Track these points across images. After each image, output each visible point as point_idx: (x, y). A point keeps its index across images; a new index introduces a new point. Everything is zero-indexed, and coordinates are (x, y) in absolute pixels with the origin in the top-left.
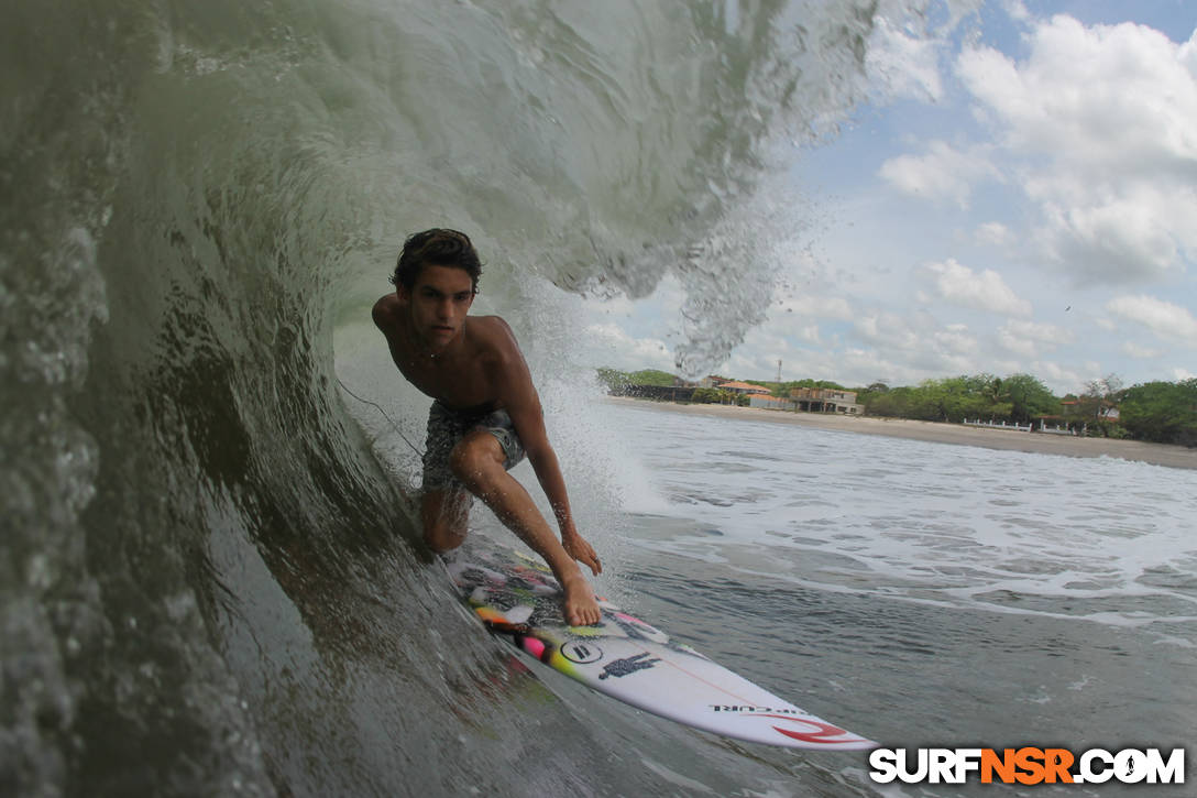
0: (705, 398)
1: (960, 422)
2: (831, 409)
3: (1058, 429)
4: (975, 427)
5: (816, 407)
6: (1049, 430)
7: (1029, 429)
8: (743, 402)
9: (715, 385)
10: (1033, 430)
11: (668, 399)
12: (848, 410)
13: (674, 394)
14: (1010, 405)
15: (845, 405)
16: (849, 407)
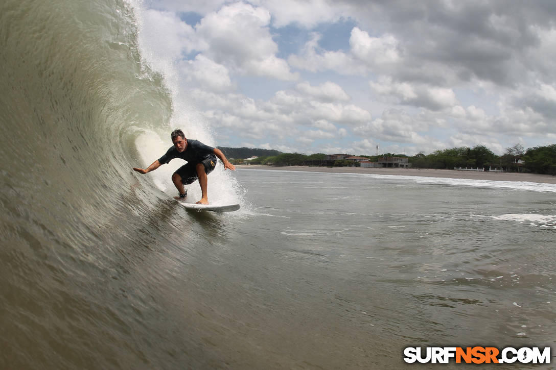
0: (341, 164)
1: (453, 169)
2: (397, 166)
3: (496, 170)
4: (459, 170)
5: (390, 166)
6: (492, 170)
7: (483, 170)
8: (358, 165)
9: (344, 158)
10: (485, 170)
11: (324, 165)
12: (405, 166)
13: (326, 163)
14: (475, 160)
15: (403, 164)
16: (405, 165)
